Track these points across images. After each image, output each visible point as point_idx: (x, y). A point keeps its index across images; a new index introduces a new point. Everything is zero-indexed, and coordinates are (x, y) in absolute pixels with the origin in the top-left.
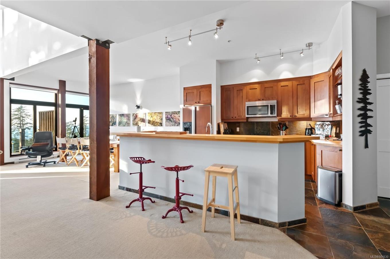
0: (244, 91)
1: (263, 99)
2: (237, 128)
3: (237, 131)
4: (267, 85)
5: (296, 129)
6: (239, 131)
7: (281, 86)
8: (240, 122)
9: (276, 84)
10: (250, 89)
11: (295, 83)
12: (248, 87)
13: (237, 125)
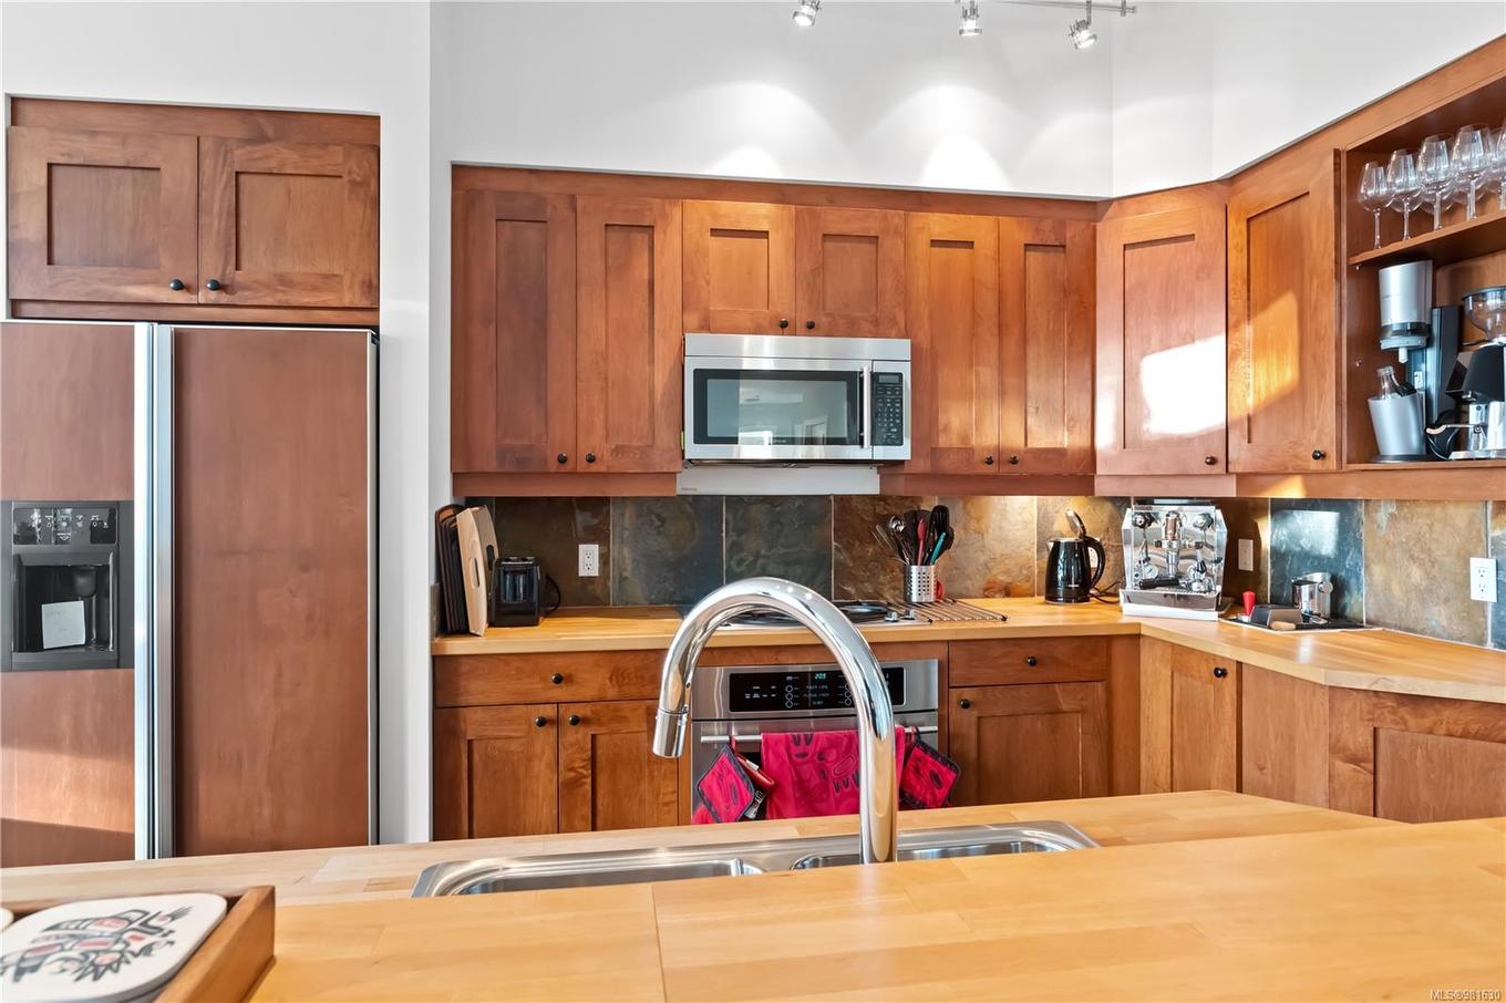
0: (669, 246)
1: (811, 326)
2: (582, 548)
3: (582, 573)
4: (838, 219)
5: (983, 549)
6: (595, 572)
7: (934, 243)
8: (605, 501)
9: (896, 217)
10: (715, 232)
11: (1016, 232)
12: (703, 213)
13: (582, 519)
